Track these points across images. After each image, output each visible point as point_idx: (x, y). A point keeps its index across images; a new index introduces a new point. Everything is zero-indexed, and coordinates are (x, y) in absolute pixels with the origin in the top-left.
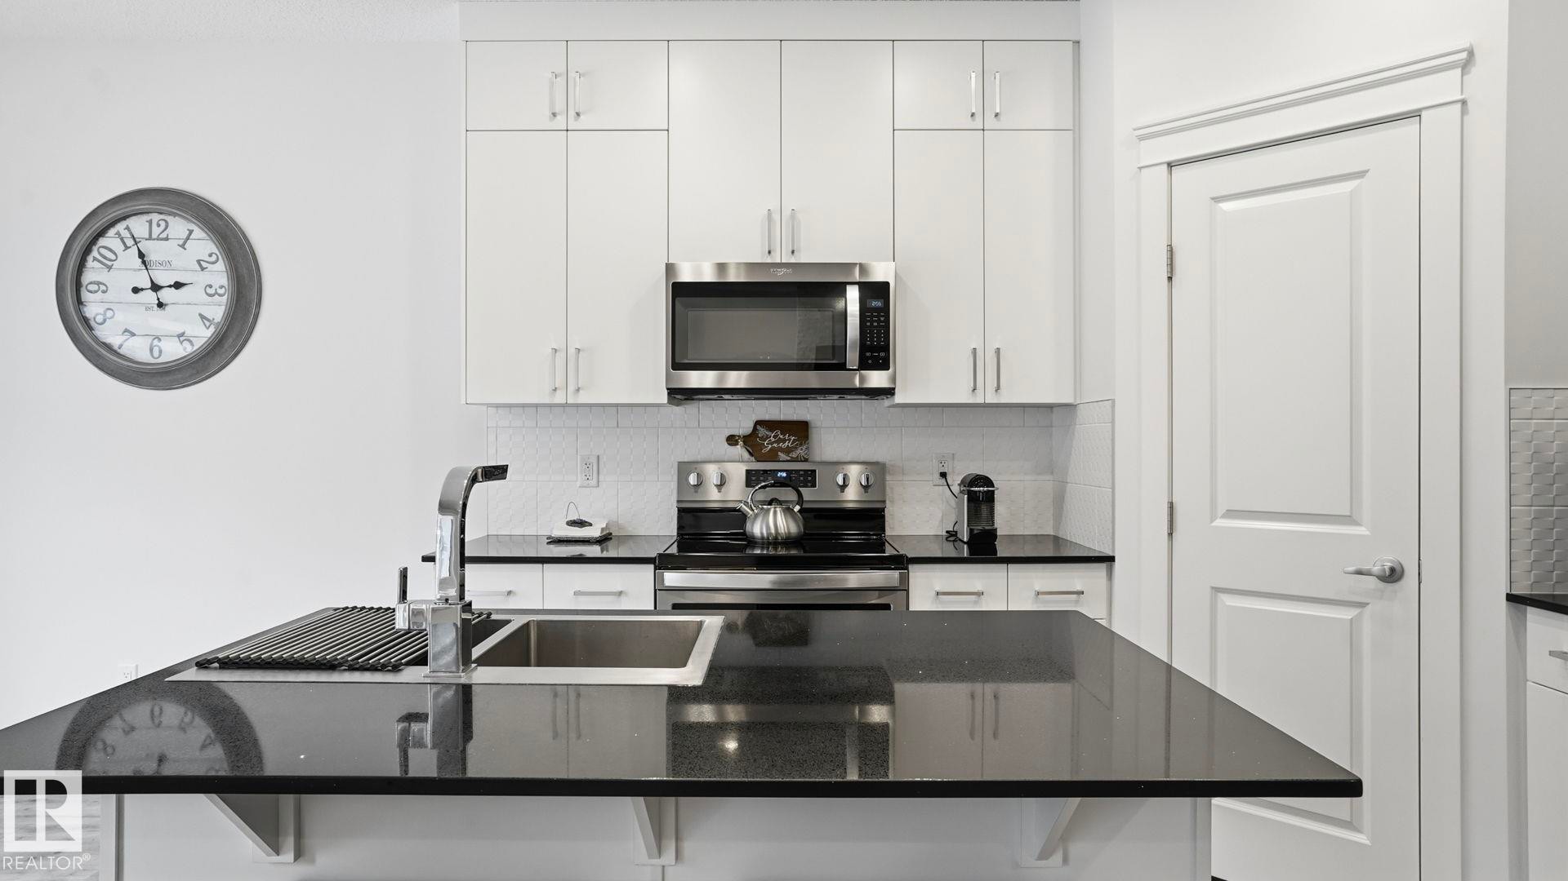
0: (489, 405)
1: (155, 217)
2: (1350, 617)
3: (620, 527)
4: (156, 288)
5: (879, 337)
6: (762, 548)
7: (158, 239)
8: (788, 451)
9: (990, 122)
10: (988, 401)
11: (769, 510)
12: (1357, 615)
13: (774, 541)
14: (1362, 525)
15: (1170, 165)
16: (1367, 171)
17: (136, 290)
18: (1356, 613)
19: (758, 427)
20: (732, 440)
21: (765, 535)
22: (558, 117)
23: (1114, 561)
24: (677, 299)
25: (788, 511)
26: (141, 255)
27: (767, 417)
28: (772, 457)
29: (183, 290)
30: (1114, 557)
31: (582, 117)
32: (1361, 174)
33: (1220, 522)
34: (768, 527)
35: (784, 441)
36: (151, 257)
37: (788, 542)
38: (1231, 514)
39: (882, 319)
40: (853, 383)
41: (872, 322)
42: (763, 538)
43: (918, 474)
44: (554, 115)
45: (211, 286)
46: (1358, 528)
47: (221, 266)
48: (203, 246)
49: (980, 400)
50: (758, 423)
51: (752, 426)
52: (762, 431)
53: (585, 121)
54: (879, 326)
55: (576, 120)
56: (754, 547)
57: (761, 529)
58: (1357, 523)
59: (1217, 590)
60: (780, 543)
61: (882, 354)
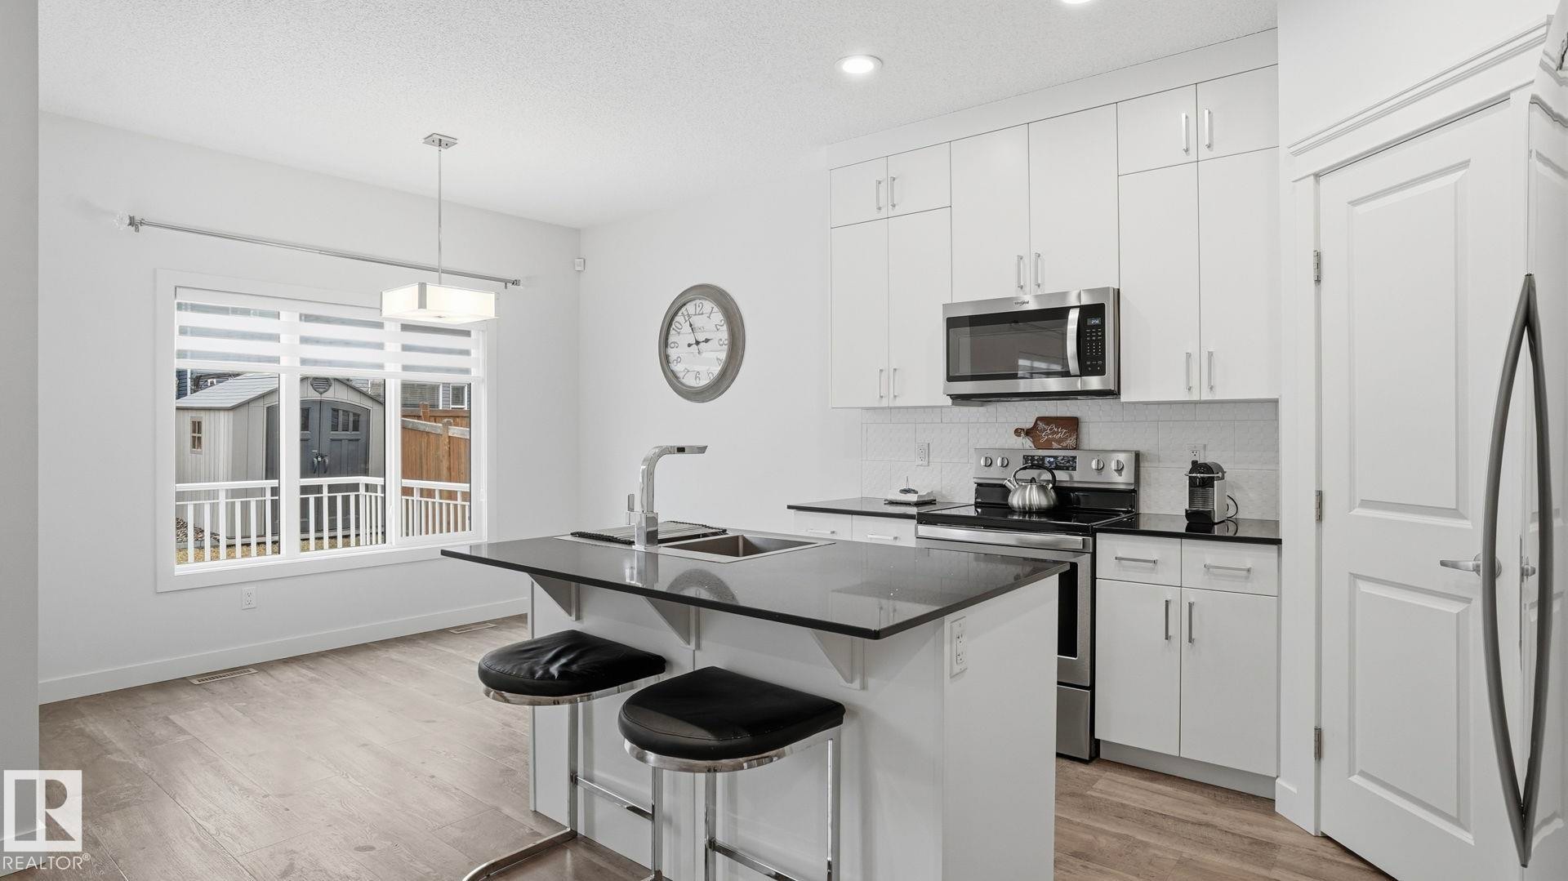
0: (862, 408)
1: (698, 302)
2: (1457, 612)
3: (943, 496)
4: (698, 343)
5: (1097, 349)
6: (1019, 516)
7: (699, 314)
8: (1059, 441)
9: (1204, 153)
10: (1204, 398)
11: (1026, 487)
12: (1465, 609)
13: (1027, 511)
14: (1466, 519)
15: (1317, 176)
16: (1469, 161)
17: (689, 345)
18: (1464, 608)
19: (1039, 422)
20: (1017, 432)
21: (1021, 504)
22: (882, 210)
23: (1281, 543)
24: (950, 330)
25: (1042, 488)
26: (691, 325)
27: (1047, 414)
28: (1048, 446)
29: (709, 342)
30: (1281, 540)
31: (897, 207)
32: (1465, 164)
33: (1359, 512)
34: (1024, 499)
35: (1057, 433)
36: (696, 325)
37: (1041, 512)
38: (1365, 504)
39: (1099, 334)
40: (1076, 385)
41: (1091, 336)
42: (1020, 508)
43: (1173, 462)
44: (880, 209)
45: (721, 340)
46: (1465, 522)
47: (725, 328)
48: (718, 317)
49: (1195, 398)
50: (1039, 419)
51: (1034, 421)
52: (1041, 425)
53: (898, 211)
54: (1097, 339)
55: (893, 209)
56: (1013, 515)
57: (1018, 501)
58: (1463, 517)
59: (1356, 576)
60: (1034, 513)
61: (1100, 362)
